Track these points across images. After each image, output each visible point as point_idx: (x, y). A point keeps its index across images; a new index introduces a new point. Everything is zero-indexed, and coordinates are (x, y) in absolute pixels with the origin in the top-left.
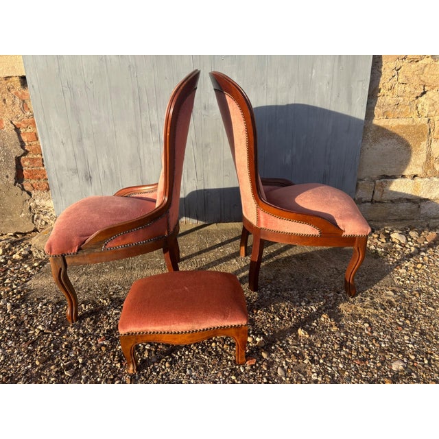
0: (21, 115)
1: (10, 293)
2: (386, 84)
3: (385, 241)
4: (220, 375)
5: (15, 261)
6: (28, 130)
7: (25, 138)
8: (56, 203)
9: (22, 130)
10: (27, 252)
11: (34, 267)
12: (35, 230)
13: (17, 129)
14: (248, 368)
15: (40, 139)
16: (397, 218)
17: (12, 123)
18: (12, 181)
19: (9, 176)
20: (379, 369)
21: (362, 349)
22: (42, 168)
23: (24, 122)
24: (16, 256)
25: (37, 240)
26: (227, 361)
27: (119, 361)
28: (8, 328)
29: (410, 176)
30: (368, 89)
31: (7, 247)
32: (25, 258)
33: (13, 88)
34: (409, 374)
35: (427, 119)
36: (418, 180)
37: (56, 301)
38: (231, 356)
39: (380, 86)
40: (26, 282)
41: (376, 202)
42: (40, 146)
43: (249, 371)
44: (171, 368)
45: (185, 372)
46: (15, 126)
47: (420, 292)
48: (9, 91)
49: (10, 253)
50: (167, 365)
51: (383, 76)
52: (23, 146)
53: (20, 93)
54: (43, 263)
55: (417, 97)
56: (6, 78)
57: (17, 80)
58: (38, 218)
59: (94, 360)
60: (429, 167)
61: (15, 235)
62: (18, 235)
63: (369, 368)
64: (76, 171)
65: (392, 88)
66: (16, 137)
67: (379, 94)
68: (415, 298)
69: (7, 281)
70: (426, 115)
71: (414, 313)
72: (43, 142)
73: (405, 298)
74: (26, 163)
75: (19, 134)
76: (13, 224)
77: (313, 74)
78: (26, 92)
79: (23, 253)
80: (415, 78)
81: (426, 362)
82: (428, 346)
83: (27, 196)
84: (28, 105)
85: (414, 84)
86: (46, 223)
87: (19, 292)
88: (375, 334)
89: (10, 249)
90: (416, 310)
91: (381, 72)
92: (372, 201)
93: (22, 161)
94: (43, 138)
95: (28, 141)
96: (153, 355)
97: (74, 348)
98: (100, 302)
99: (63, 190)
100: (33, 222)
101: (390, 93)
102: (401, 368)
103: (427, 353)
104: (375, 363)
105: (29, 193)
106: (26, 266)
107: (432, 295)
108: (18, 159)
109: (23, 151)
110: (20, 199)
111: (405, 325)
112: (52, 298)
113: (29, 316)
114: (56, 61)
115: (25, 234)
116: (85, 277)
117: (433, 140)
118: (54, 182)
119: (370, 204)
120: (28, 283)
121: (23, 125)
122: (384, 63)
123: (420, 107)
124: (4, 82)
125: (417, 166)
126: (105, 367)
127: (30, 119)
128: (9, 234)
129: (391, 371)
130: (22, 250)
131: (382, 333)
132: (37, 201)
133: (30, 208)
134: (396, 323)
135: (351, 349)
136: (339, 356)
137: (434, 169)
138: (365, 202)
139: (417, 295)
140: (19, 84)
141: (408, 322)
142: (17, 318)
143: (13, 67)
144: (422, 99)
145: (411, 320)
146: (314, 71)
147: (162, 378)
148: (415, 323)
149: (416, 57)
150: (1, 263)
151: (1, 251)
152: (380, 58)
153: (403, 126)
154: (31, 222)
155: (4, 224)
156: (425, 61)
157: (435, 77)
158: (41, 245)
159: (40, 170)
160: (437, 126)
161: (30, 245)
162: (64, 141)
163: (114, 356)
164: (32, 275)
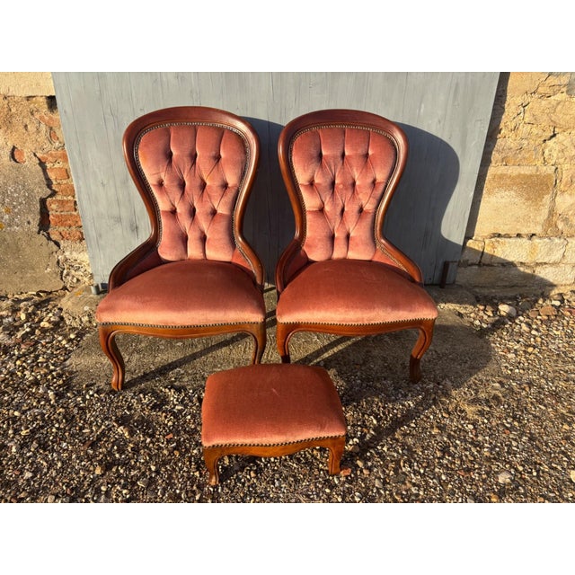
0: (47, 146)
1: (49, 377)
2: (509, 123)
3: (491, 315)
4: (312, 487)
5: (44, 331)
6: (57, 166)
7: (52, 176)
8: (92, 258)
9: (49, 165)
10: (57, 319)
11: (71, 340)
12: (65, 288)
13: (42, 164)
14: (343, 479)
15: (73, 177)
16: (507, 284)
17: (35, 155)
18: (35, 229)
19: (31, 221)
20: (484, 481)
21: (466, 456)
22: (74, 213)
23: (51, 155)
24: (44, 324)
25: (69, 303)
26: (320, 470)
27: (198, 469)
28: (57, 425)
29: (527, 235)
30: (486, 131)
31: (30, 310)
32: (58, 325)
33: (37, 111)
34: (517, 488)
35: (554, 168)
36: (536, 240)
37: (107, 388)
38: (323, 463)
39: (502, 125)
40: (65, 360)
41: (484, 265)
42: (72, 186)
43: (344, 483)
44: (257, 477)
45: (274, 484)
46: (39, 159)
47: (530, 384)
48: (32, 114)
49: (36, 320)
50: (253, 474)
51: (506, 114)
52: (49, 184)
53: (46, 118)
54: (80, 335)
55: (545, 141)
56: (28, 98)
57: (43, 101)
58: (68, 274)
59: (168, 467)
60: (550, 226)
61: (38, 295)
62: (42, 294)
63: (474, 480)
64: (119, 220)
65: (515, 128)
66: (42, 173)
67: (499, 136)
68: (524, 393)
69: (41, 359)
70: (553, 162)
71: (523, 412)
72: (78, 182)
73: (513, 392)
74: (54, 206)
75: (44, 169)
76: (35, 281)
77: (422, 110)
78: (55, 116)
79: (52, 319)
80: (545, 117)
81: (535, 474)
82: (537, 454)
83: (55, 248)
84: (57, 133)
85: (543, 124)
86: (78, 280)
87: (60, 376)
88: (480, 438)
89: (34, 314)
90: (526, 409)
91: (504, 108)
92: (480, 264)
93: (47, 203)
94: (77, 177)
95: (56, 179)
96: (235, 462)
97: (142, 451)
98: (161, 391)
99: (102, 242)
100: (62, 279)
101: (512, 134)
102: (508, 480)
103: (536, 463)
104: (480, 474)
105: (57, 244)
106: (60, 338)
107: (543, 389)
108: (43, 202)
109: (49, 192)
110: (45, 251)
111: (512, 428)
112: (103, 384)
113: (80, 409)
114: (96, 80)
115: (51, 293)
116: (136, 356)
117: (559, 193)
118: (90, 232)
119: (476, 267)
120: (68, 362)
121: (50, 159)
122: (508, 97)
123: (547, 152)
124: (25, 102)
125: (536, 223)
126: (182, 476)
127: (60, 151)
128: (30, 293)
129: (497, 484)
130: (50, 315)
131: (487, 438)
132: (67, 254)
133: (58, 262)
134: (503, 425)
135: (454, 457)
136: (442, 465)
137: (556, 226)
138: (471, 265)
139: (527, 389)
140: (46, 106)
141: (516, 423)
142: (66, 411)
143: (38, 84)
144: (550, 143)
145: (519, 422)
146: (423, 106)
147: (249, 491)
148: (524, 426)
149: (549, 91)
150: (27, 333)
151: (23, 317)
152: (504, 91)
153: (525, 176)
154: (59, 279)
155: (24, 280)
156: (559, 97)
157: (568, 117)
158: (77, 311)
159: (71, 215)
160: (566, 177)
161: (61, 309)
162: (105, 183)
163: (190, 462)
164: (70, 352)
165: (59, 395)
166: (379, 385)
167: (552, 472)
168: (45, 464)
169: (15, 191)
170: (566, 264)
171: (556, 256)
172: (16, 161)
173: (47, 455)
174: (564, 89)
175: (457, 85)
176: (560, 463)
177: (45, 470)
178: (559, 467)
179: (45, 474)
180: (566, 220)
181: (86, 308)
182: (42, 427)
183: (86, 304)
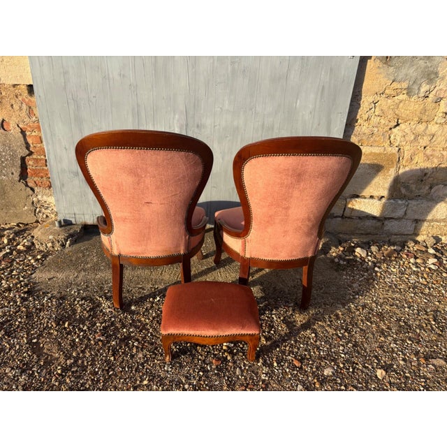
0: (27, 120)
1: (19, 286)
2: (363, 115)
4: (191, 371)
5: (19, 252)
6: (34, 134)
7: (30, 141)
8: (57, 201)
9: (28, 133)
10: (30, 244)
11: (37, 260)
12: (37, 222)
13: (23, 132)
14: (214, 367)
15: (44, 143)
16: (363, 232)
17: (18, 126)
18: (17, 178)
19: (14, 172)
20: (313, 373)
22: (45, 168)
23: (30, 126)
24: (20, 247)
25: (39, 233)
26: (199, 360)
27: (113, 355)
28: (19, 320)
29: (378, 197)
30: (345, 121)
31: (11, 237)
32: (30, 249)
33: (20, 95)
34: (336, 379)
35: (397, 149)
36: (384, 201)
37: (59, 295)
38: (202, 356)
39: (358, 117)
40: (32, 274)
41: (346, 217)
42: (44, 148)
43: (214, 369)
46: (21, 129)
47: (364, 307)
48: (17, 97)
49: (15, 244)
51: (361, 108)
52: (28, 147)
53: (27, 100)
54: (45, 256)
55: (391, 129)
56: (14, 86)
57: (24, 88)
58: (40, 212)
59: (93, 353)
60: (395, 191)
61: (18, 225)
62: (21, 225)
63: (306, 371)
64: (76, 174)
65: (368, 119)
66: (22, 139)
67: (356, 124)
68: (358, 313)
69: (14, 273)
70: (397, 144)
71: (353, 326)
72: (47, 146)
73: (350, 311)
74: (31, 163)
75: (24, 136)
76: (16, 215)
77: (298, 104)
78: (32, 99)
79: (26, 244)
80: (391, 112)
81: (351, 370)
82: (356, 357)
83: (31, 192)
84: (34, 111)
85: (389, 117)
86: (47, 216)
87: (26, 285)
88: (318, 343)
89: (14, 239)
90: (356, 324)
91: (360, 105)
92: (342, 217)
93: (26, 160)
94: (48, 143)
95: (33, 143)
98: (97, 299)
99: (64, 190)
100: (35, 215)
101: (366, 124)
102: (331, 373)
103: (354, 363)
104: (311, 368)
105: (33, 190)
106: (30, 258)
107: (373, 310)
108: (23, 159)
109: (28, 152)
110: (23, 194)
111: (344, 336)
112: (56, 293)
113: (37, 309)
114: (62, 75)
115: (27, 224)
116: (83, 273)
117: (401, 167)
118: (56, 183)
119: (340, 219)
120: (33, 276)
121: (29, 129)
122: (363, 97)
123: (392, 137)
124: (12, 89)
125: (384, 188)
126: (102, 359)
127: (36, 124)
128: (12, 224)
129: (323, 375)
130: (25, 241)
131: (323, 343)
132: (39, 197)
133: (33, 203)
134: (337, 335)
137: (400, 192)
138: (336, 217)
139: (361, 310)
140: (27, 92)
141: (346, 334)
142: (27, 310)
143: (21, 76)
144: (395, 130)
145: (349, 333)
146: (298, 101)
147: (146, 372)
148: (352, 336)
149: (394, 93)
150: (7, 253)
151: (6, 241)
152: (360, 92)
153: (375, 154)
154: (33, 215)
155: (8, 215)
156: (401, 97)
157: (408, 112)
158: (44, 238)
159: (43, 169)
160: (407, 155)
161: (33, 237)
162: (67, 147)
163: (109, 350)
164: (36, 268)
165: (23, 299)
167: (364, 369)
168: (8, 346)
169: (4, 151)
170: (407, 219)
171: (400, 213)
172: (4, 129)
173: (10, 340)
174: (405, 92)
175: (323, 87)
176: (371, 364)
177: (7, 350)
178: (370, 367)
179: (7, 353)
180: (407, 187)
181: (51, 237)
182: (9, 321)
183: (51, 233)
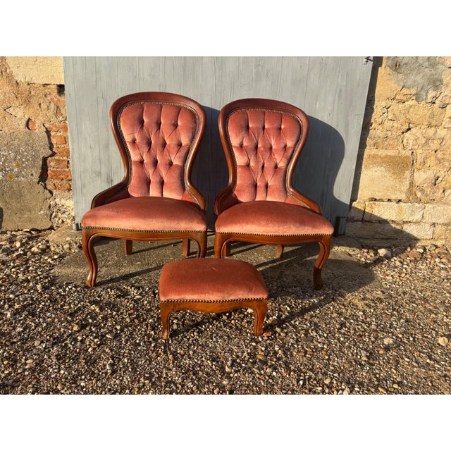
0: (53, 119)
1: (37, 278)
2: (377, 119)
3: (373, 255)
4: (242, 342)
5: (34, 254)
6: (59, 134)
7: (54, 141)
8: (76, 203)
9: (52, 134)
10: (44, 247)
11: (55, 259)
12: (51, 228)
13: (48, 132)
14: (265, 338)
17: (44, 125)
18: (36, 180)
19: (34, 174)
20: (373, 342)
21: (359, 329)
22: (67, 170)
23: (55, 126)
24: (35, 249)
25: (55, 237)
26: (247, 333)
28: (43, 304)
29: (395, 200)
30: (362, 122)
31: (24, 241)
32: (44, 251)
33: (50, 94)
34: (399, 346)
35: (411, 152)
36: (402, 204)
37: (83, 285)
38: (249, 330)
39: (372, 121)
40: (50, 270)
41: (366, 221)
42: (68, 149)
43: (266, 340)
44: (198, 335)
45: (212, 339)
46: (46, 129)
47: (405, 293)
48: (46, 96)
49: (28, 247)
50: (195, 333)
51: (375, 112)
52: (51, 147)
53: (55, 100)
54: (62, 257)
55: (403, 133)
56: (45, 85)
57: (54, 87)
58: (56, 217)
59: (130, 328)
60: (411, 194)
61: (30, 232)
62: (33, 232)
63: (365, 341)
64: (99, 174)
65: (382, 123)
66: (47, 139)
67: (371, 128)
68: (400, 297)
69: (31, 269)
70: (410, 148)
71: (400, 307)
72: (72, 145)
73: (392, 297)
74: (52, 164)
75: (49, 136)
76: (30, 220)
77: (317, 106)
78: (61, 99)
79: (41, 247)
80: (402, 116)
81: (411, 339)
82: (412, 329)
83: (49, 195)
84: (62, 111)
85: (401, 121)
86: (63, 222)
87: (46, 278)
88: (368, 320)
89: (27, 243)
90: (402, 305)
91: (373, 109)
92: (362, 221)
93: (48, 161)
94: (73, 142)
95: (56, 144)
96: (182, 327)
97: (110, 320)
98: (124, 288)
99: (84, 191)
100: (50, 220)
101: (380, 127)
102: (391, 342)
103: (412, 334)
104: (370, 339)
105: (51, 192)
106: (46, 258)
107: (414, 296)
108: (45, 160)
110: (41, 197)
112: (79, 283)
114: (94, 75)
115: (41, 231)
117: (416, 170)
118: (77, 183)
119: (360, 223)
120: (52, 271)
121: (54, 128)
122: (376, 102)
123: (405, 141)
124: (42, 88)
125: (401, 192)
126: (141, 333)
127: (62, 124)
128: (25, 230)
129: (383, 344)
130: (40, 244)
131: (374, 320)
132: (57, 200)
133: (50, 206)
134: (386, 313)
135: (349, 329)
136: (340, 333)
137: (416, 195)
138: (357, 221)
139: (402, 295)
140: (56, 91)
141: (395, 313)
142: (50, 296)
143: (53, 76)
144: (407, 134)
145: (397, 312)
146: (318, 103)
148: (401, 314)
149: (404, 98)
150: (20, 254)
151: (18, 244)
152: (373, 97)
153: (391, 156)
154: (48, 220)
155: (22, 219)
156: (410, 103)
157: (418, 117)
158: (60, 240)
159: (64, 171)
160: (420, 159)
161: (48, 241)
162: (92, 146)
163: (147, 327)
164: (54, 265)
165: (44, 288)
166: (290, 290)
167: (424, 339)
168: (33, 324)
169: (26, 151)
170: (425, 223)
171: (417, 217)
172: (29, 129)
173: (35, 320)
174: (414, 98)
175: (341, 90)
176: (430, 334)
177: (33, 328)
178: (430, 336)
179: (33, 330)
180: (422, 191)
181: (68, 239)
182: (32, 304)
183: (68, 236)
